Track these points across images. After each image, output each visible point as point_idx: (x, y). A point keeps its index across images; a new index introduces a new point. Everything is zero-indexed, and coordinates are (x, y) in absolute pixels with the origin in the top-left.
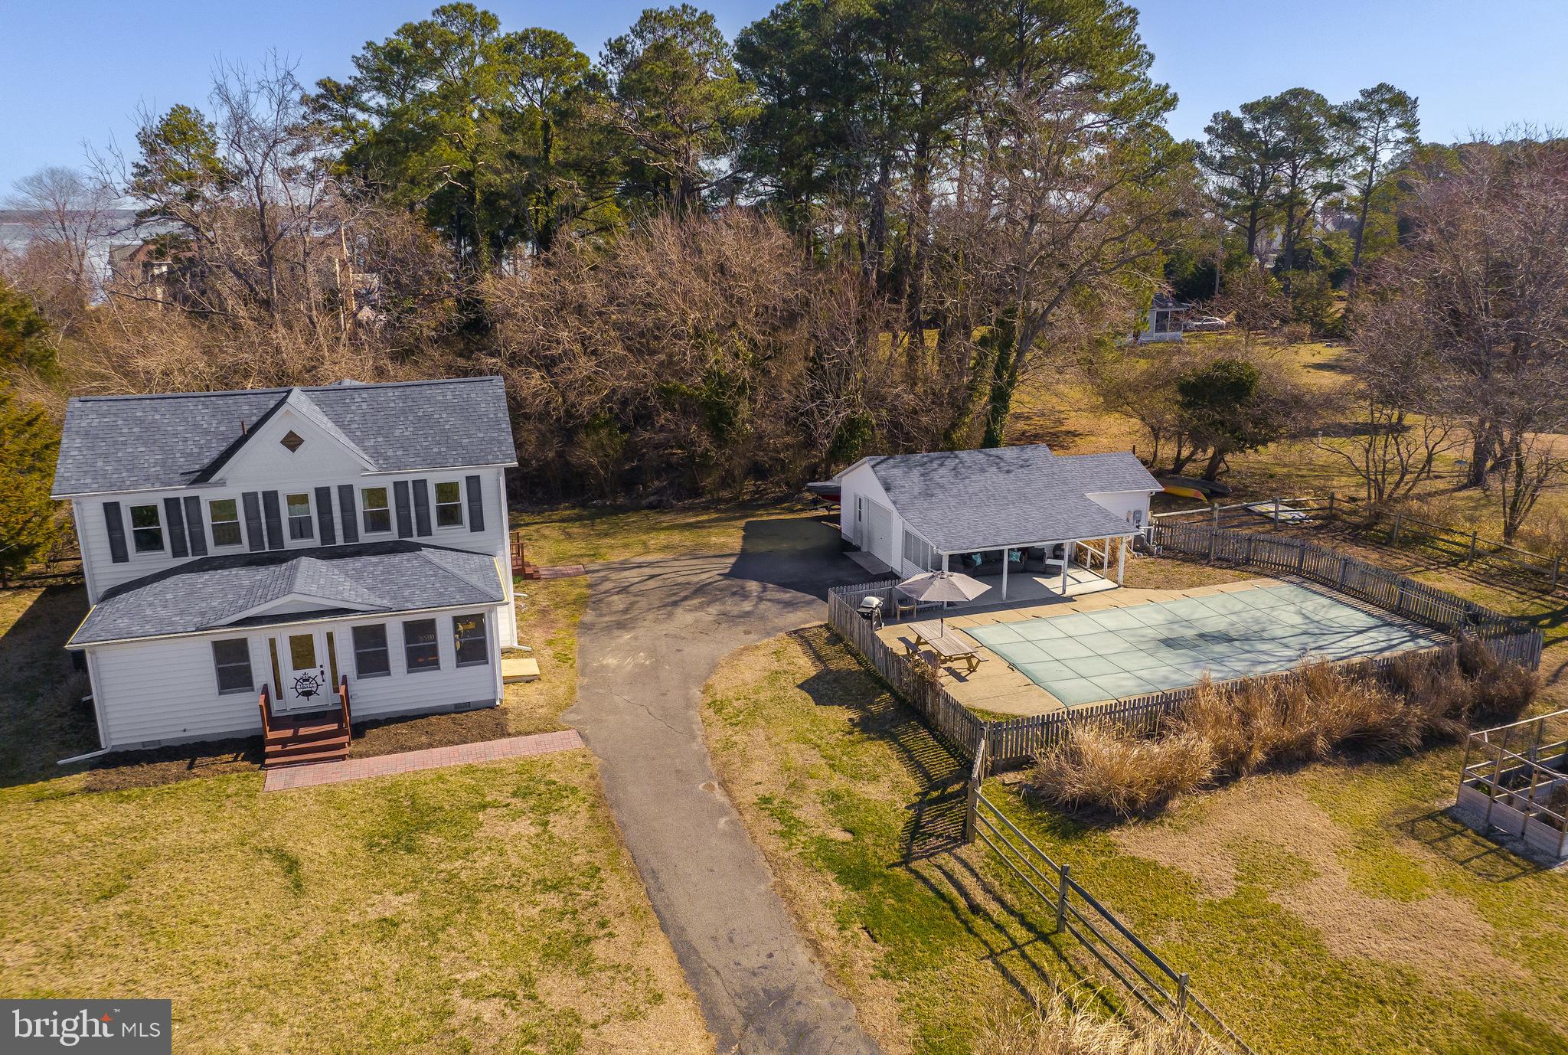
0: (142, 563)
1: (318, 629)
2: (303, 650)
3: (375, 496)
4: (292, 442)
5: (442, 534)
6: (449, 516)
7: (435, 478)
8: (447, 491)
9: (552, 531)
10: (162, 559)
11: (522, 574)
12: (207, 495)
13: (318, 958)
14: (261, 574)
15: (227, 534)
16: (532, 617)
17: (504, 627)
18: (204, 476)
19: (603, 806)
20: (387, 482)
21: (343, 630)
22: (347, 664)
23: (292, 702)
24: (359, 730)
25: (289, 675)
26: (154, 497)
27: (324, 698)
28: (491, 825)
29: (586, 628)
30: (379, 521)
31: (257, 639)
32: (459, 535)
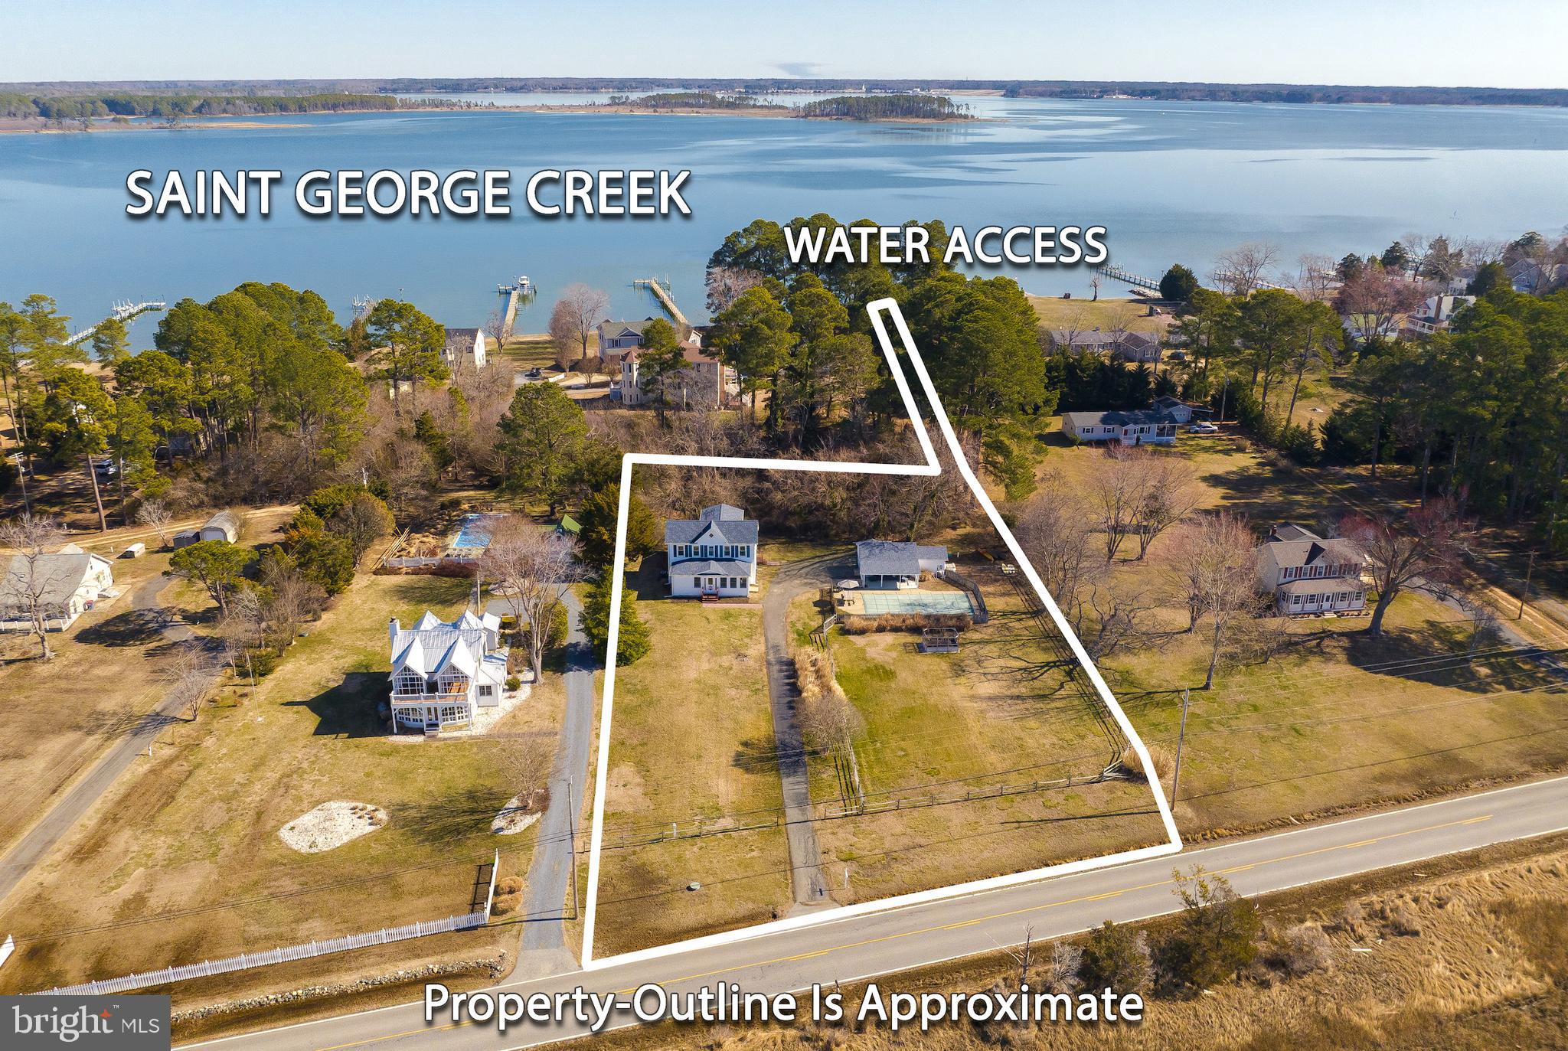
0: (679, 558)
1: (713, 577)
2: (710, 580)
3: (727, 548)
4: (711, 535)
5: (740, 557)
6: (742, 554)
7: (740, 545)
8: (742, 548)
9: (775, 547)
10: (683, 557)
11: (760, 563)
12: (693, 545)
13: (712, 632)
14: (703, 563)
15: (696, 553)
16: (759, 576)
17: (752, 580)
18: (693, 541)
19: (762, 617)
20: (730, 545)
21: (718, 578)
22: (719, 584)
23: (708, 591)
24: (720, 598)
25: (708, 585)
26: (683, 545)
27: (714, 591)
28: (742, 618)
29: (771, 582)
30: (727, 553)
31: (702, 578)
32: (744, 558)
